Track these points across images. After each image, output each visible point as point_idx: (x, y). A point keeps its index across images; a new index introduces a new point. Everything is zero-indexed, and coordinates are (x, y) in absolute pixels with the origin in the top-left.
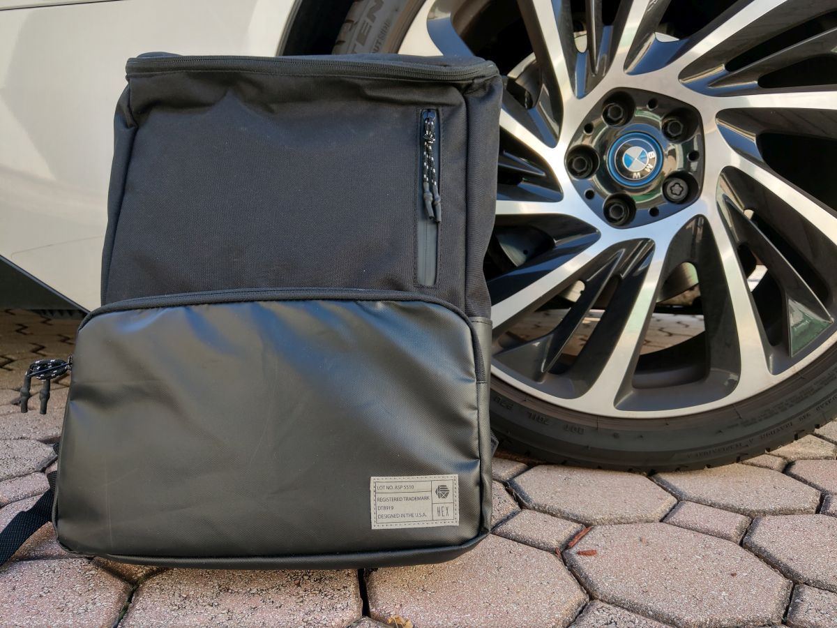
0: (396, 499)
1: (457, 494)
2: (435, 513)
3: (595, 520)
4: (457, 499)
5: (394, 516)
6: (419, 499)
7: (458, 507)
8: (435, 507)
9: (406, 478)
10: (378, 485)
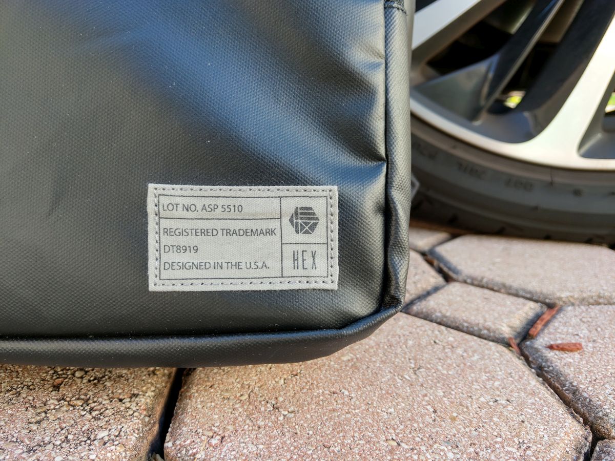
0: (205, 232)
1: (336, 226)
2: (288, 263)
3: (560, 299)
4: (336, 236)
5: (198, 267)
6: (254, 233)
7: (336, 253)
8: (288, 250)
9: (226, 190)
10: (164, 201)
